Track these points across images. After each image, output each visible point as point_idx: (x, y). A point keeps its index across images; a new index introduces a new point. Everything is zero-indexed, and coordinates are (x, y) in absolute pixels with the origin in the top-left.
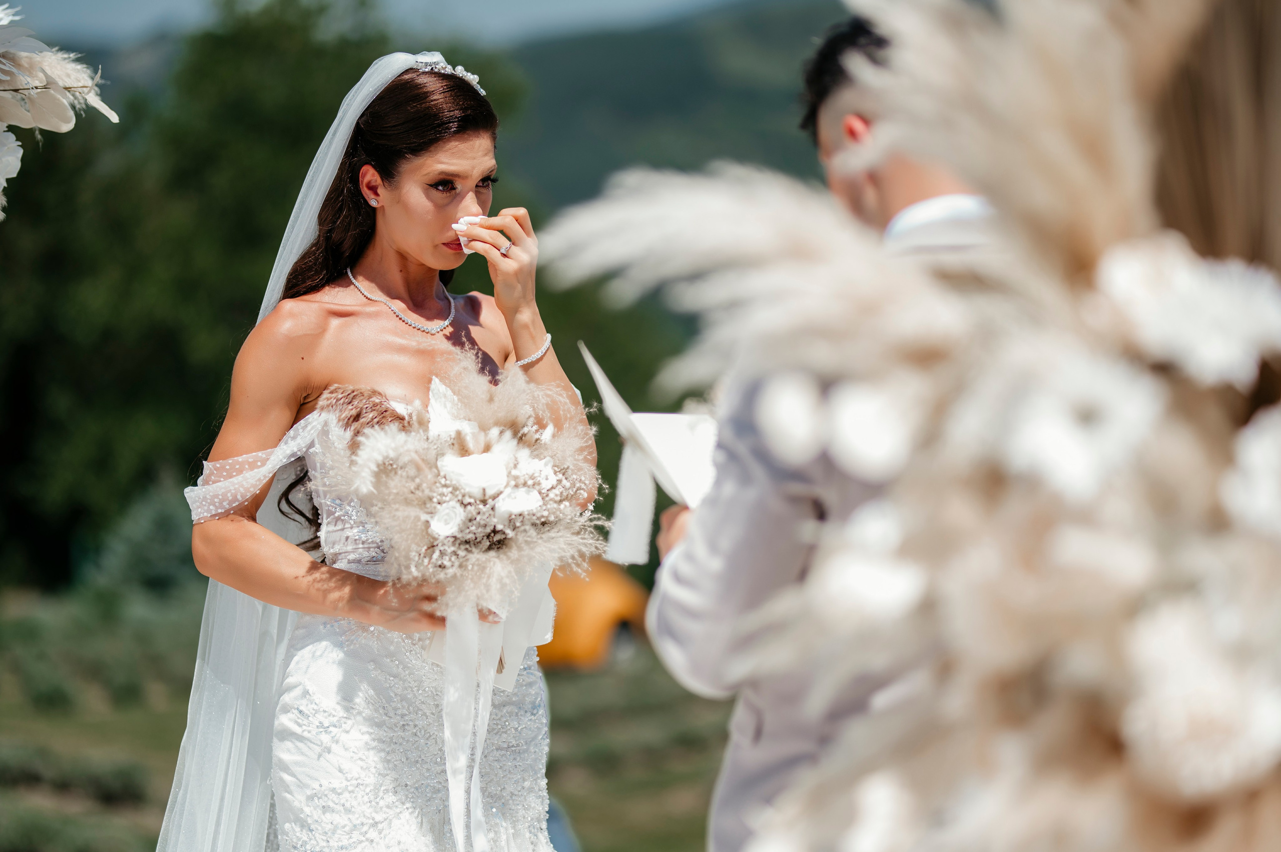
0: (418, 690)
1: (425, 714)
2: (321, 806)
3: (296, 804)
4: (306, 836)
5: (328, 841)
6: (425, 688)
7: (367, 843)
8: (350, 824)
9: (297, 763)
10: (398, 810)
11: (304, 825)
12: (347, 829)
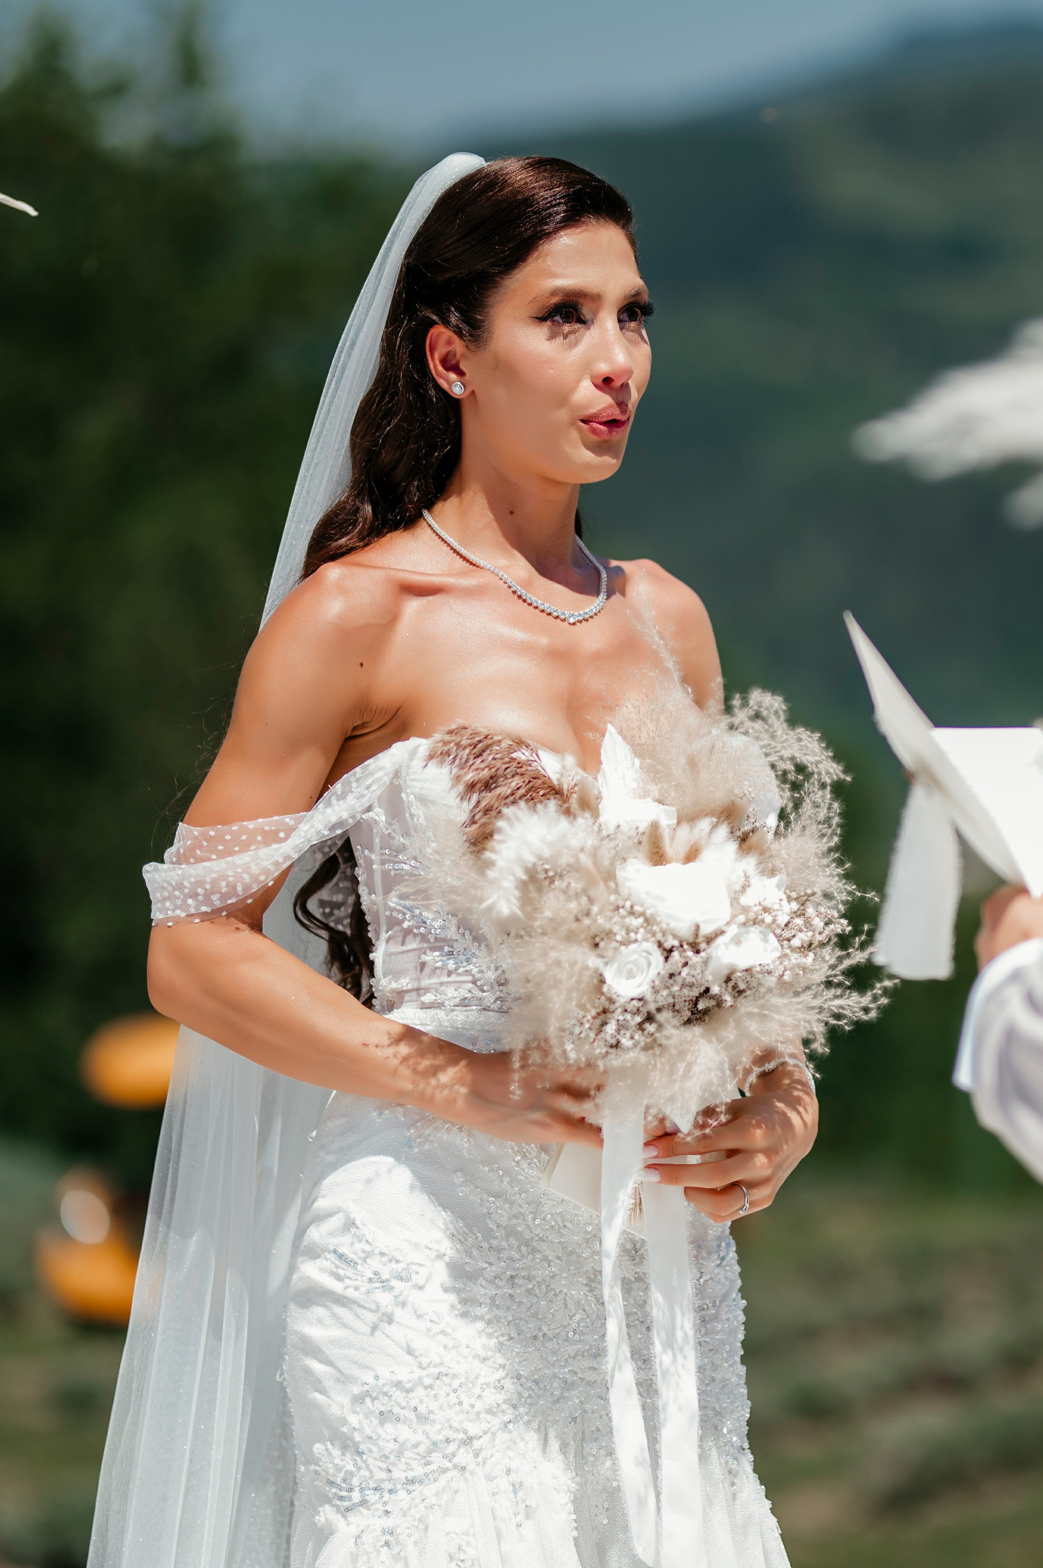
0: (534, 1219)
1: (546, 1259)
2: (377, 1412)
3: (335, 1410)
4: (351, 1463)
5: (390, 1471)
6: (546, 1216)
7: (455, 1472)
8: (426, 1441)
9: (334, 1342)
10: (506, 1418)
11: (347, 1444)
12: (422, 1449)
